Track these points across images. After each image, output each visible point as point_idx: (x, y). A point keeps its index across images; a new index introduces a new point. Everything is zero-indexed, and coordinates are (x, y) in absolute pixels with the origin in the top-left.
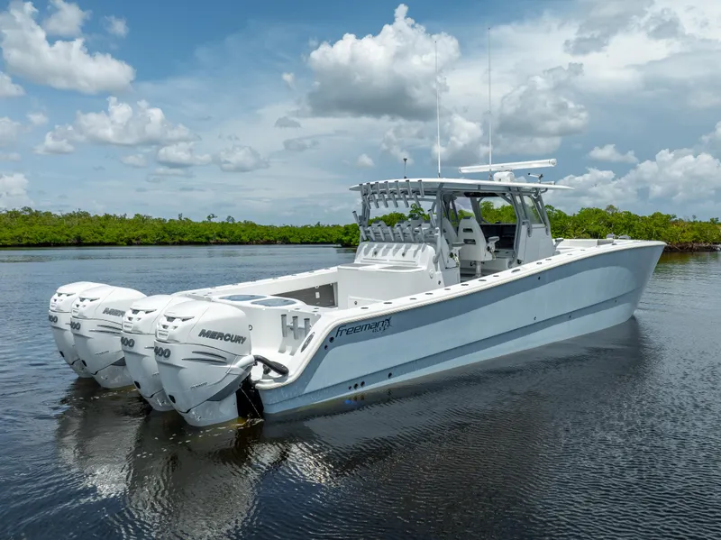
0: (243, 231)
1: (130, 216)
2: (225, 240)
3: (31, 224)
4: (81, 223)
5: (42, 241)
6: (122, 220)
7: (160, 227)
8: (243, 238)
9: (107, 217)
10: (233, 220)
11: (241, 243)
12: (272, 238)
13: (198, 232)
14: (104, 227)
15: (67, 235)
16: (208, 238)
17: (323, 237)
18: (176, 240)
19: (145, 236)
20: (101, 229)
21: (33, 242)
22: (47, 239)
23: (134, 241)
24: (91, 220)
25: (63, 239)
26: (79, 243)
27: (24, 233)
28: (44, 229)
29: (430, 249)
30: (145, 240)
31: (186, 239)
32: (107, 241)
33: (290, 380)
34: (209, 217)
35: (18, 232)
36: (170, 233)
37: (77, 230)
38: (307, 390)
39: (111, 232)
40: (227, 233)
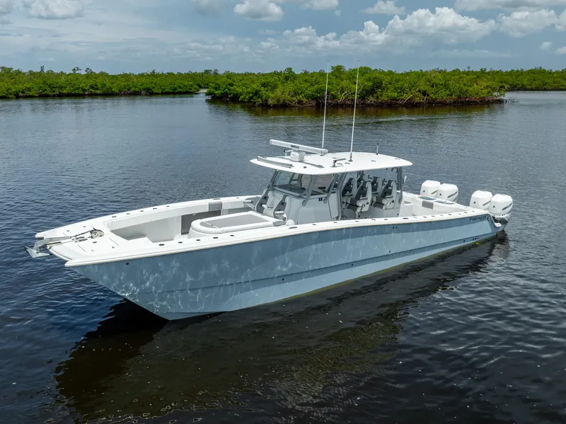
2: (98, 92)
8: (113, 90)
10: (91, 71)
12: (137, 89)
16: (84, 90)
17: (180, 88)
18: (58, 93)
19: (29, 89)
23: (21, 94)
30: (29, 93)
31: (64, 91)
34: (74, 70)
40: (99, 86)
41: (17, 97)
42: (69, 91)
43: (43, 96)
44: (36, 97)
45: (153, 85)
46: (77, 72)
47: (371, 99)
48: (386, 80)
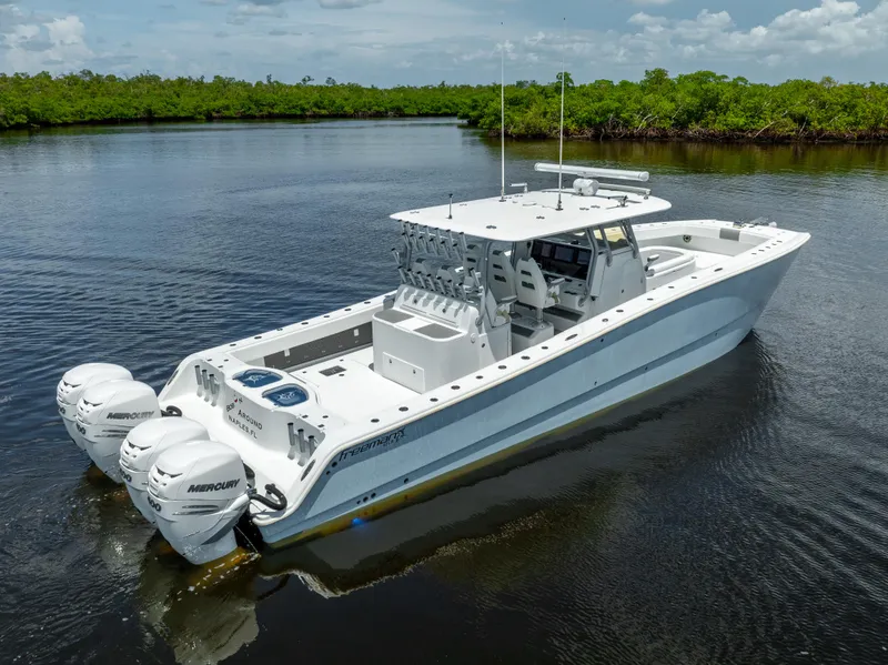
0: (346, 99)
1: (209, 80)
2: (323, 112)
3: (93, 95)
4: (152, 91)
5: (108, 116)
6: (200, 84)
7: (245, 94)
8: (346, 109)
9: (181, 81)
10: (334, 82)
11: (345, 116)
12: (382, 109)
13: (290, 101)
14: (178, 96)
15: (137, 109)
16: (303, 110)
17: (447, 107)
18: (265, 113)
19: (227, 108)
20: (175, 100)
21: (97, 117)
22: (113, 114)
23: (214, 114)
24: (162, 86)
25: (131, 113)
26: (150, 119)
27: (86, 107)
28: (108, 101)
29: (472, 310)
30: (227, 113)
31: (276, 111)
32: (182, 114)
33: (288, 512)
34: (304, 80)
35: (80, 105)
36: (257, 103)
37: (146, 102)
38: (309, 515)
39: (186, 104)
40: (326, 102)
41: (210, 118)
42: (283, 110)
43: (247, 118)
44: (235, 118)
45: (407, 103)
46: (309, 83)
47: (694, 129)
48: (727, 95)
